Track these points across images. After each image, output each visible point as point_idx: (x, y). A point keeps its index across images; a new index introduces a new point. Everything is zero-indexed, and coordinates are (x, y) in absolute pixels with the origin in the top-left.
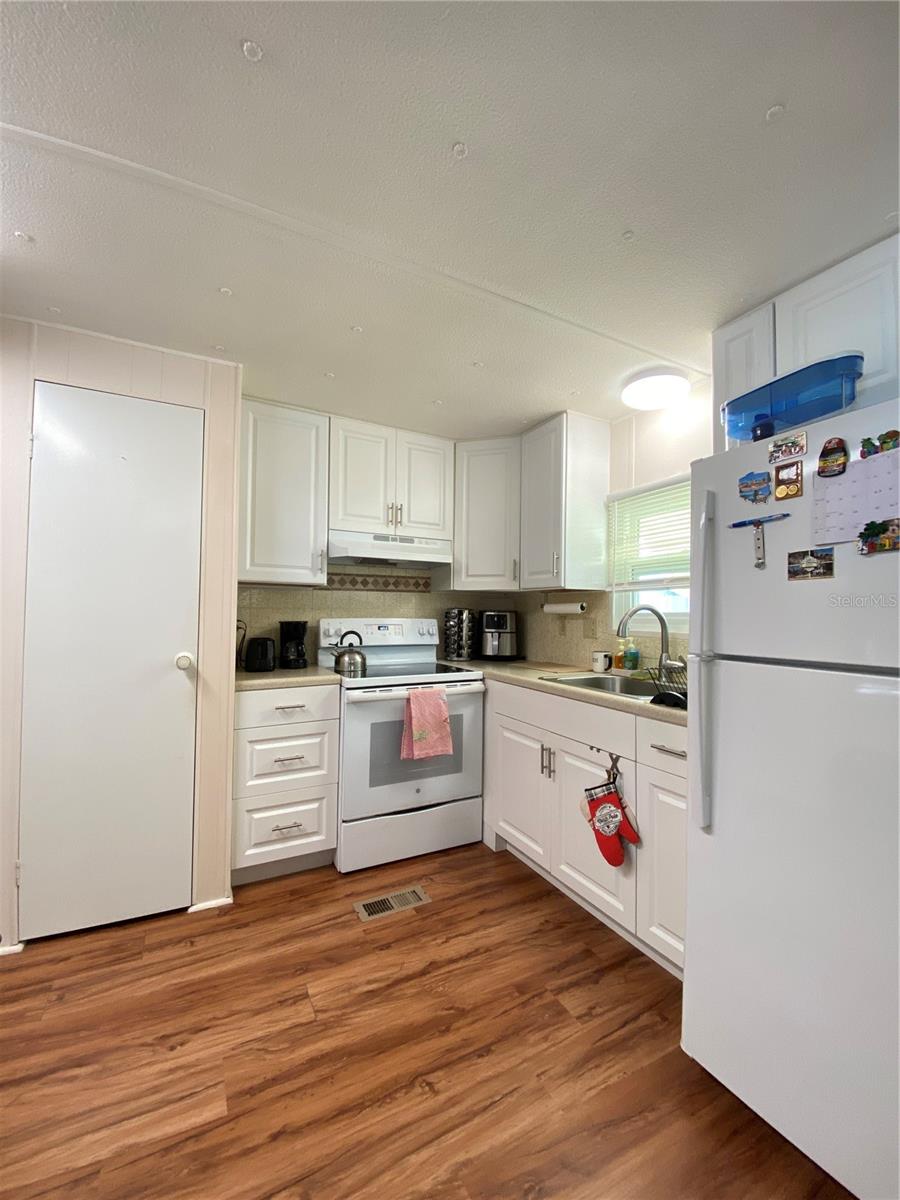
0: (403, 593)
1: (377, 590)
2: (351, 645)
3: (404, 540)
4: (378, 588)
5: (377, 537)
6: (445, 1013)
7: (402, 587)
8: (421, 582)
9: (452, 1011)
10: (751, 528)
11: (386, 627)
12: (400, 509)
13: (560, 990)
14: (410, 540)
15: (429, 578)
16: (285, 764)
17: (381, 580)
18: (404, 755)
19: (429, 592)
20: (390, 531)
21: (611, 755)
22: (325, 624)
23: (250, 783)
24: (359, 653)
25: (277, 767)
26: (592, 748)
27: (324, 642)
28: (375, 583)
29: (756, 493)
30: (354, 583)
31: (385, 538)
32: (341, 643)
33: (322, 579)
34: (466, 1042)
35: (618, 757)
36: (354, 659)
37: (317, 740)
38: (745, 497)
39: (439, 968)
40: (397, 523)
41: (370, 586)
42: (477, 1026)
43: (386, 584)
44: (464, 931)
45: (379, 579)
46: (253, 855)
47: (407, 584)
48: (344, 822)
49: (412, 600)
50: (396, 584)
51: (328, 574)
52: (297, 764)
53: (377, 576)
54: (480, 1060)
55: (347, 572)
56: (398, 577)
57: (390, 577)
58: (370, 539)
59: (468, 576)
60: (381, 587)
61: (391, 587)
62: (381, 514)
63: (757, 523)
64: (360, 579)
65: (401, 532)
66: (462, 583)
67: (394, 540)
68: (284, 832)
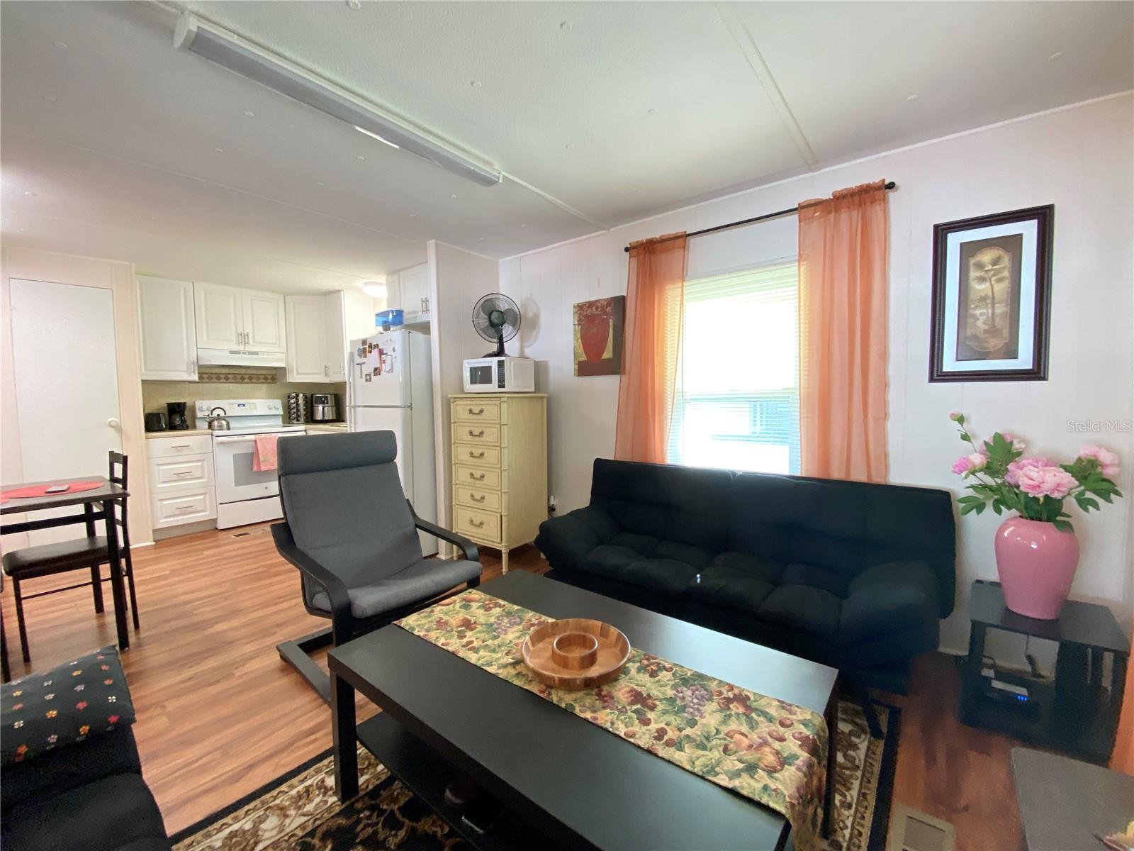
0: (255, 384)
2: (218, 415)
3: (251, 353)
5: (232, 352)
7: (254, 381)
8: (269, 377)
11: (244, 405)
12: (247, 335)
14: (256, 353)
15: (275, 374)
16: (180, 476)
17: (239, 376)
18: (255, 469)
19: (276, 383)
20: (241, 348)
22: (198, 404)
23: (159, 486)
24: (224, 420)
25: (175, 478)
27: (199, 414)
28: (235, 378)
30: (218, 378)
31: (238, 352)
32: (212, 414)
33: (195, 377)
36: (223, 423)
37: (199, 464)
38: (358, 355)
40: (246, 343)
41: (231, 380)
43: (243, 379)
46: (164, 523)
47: (258, 379)
48: (221, 504)
49: (264, 388)
50: (250, 379)
51: (199, 373)
52: (188, 476)
53: (236, 374)
55: (213, 372)
56: (251, 375)
57: (245, 374)
58: (227, 353)
59: (298, 374)
60: (239, 380)
61: (246, 381)
62: (234, 337)
63: (361, 364)
64: (223, 376)
65: (249, 348)
66: (294, 378)
67: (244, 353)
68: (183, 511)
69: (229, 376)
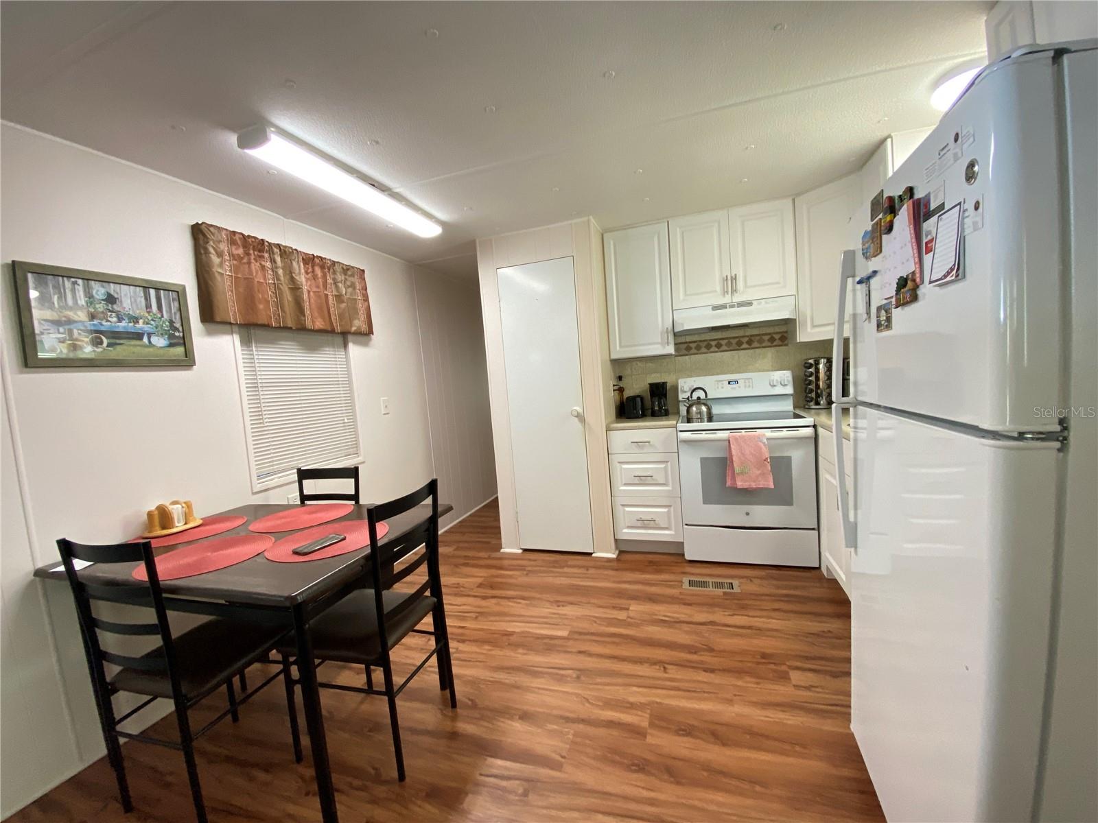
0: (757, 350)
2: (699, 398)
3: (741, 305)
4: (731, 348)
5: (715, 308)
6: (701, 646)
7: (756, 345)
8: (777, 337)
9: (705, 647)
10: (866, 284)
11: (737, 382)
12: (735, 279)
14: (749, 304)
15: (786, 332)
16: (642, 480)
18: (729, 484)
19: (786, 345)
20: (727, 300)
23: (621, 488)
24: (705, 405)
25: (636, 480)
27: (681, 396)
28: (729, 344)
29: (867, 250)
30: (708, 347)
31: (723, 307)
32: (691, 397)
33: (670, 349)
36: (700, 409)
38: (864, 254)
39: (715, 625)
40: (734, 291)
41: (724, 348)
42: (716, 659)
43: (739, 344)
44: (751, 614)
45: (732, 340)
46: (627, 533)
47: (760, 341)
48: (686, 525)
49: (769, 354)
50: (749, 342)
51: (675, 344)
52: (649, 480)
53: (730, 338)
54: (704, 673)
55: (703, 339)
56: (751, 336)
57: (743, 337)
58: (709, 311)
59: (814, 326)
61: (745, 346)
63: (868, 279)
64: (713, 343)
65: (738, 298)
66: (806, 334)
67: (732, 306)
68: (646, 523)
69: (721, 342)
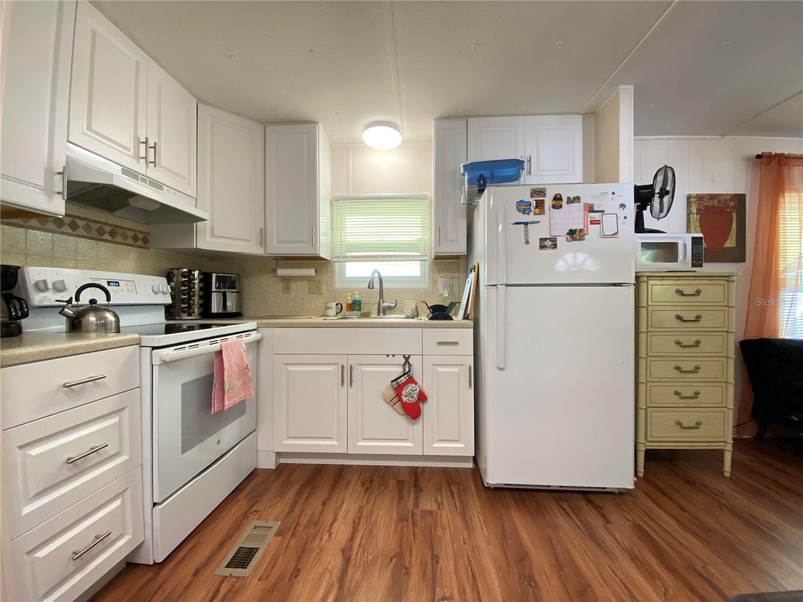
0: (119, 246)
1: (89, 238)
2: (93, 301)
4: (90, 235)
5: (125, 171)
6: (392, 564)
7: (119, 239)
8: (140, 236)
9: (394, 560)
10: (522, 226)
11: (117, 283)
13: (416, 505)
14: (160, 187)
15: (148, 234)
17: (95, 226)
18: (216, 408)
19: (148, 248)
21: (404, 356)
24: (108, 311)
26: (388, 356)
28: (88, 228)
29: (525, 210)
31: (135, 176)
32: (77, 299)
33: (62, 207)
34: (423, 564)
35: (409, 356)
36: (106, 318)
37: (113, 421)
38: (520, 211)
39: (351, 548)
41: (81, 231)
42: (414, 552)
43: (101, 232)
44: (331, 520)
45: (92, 224)
47: (125, 237)
49: (131, 254)
50: (113, 234)
52: (95, 458)
53: (90, 220)
54: (440, 564)
56: (116, 226)
57: (106, 224)
62: (131, 145)
63: (526, 224)
67: (144, 180)
